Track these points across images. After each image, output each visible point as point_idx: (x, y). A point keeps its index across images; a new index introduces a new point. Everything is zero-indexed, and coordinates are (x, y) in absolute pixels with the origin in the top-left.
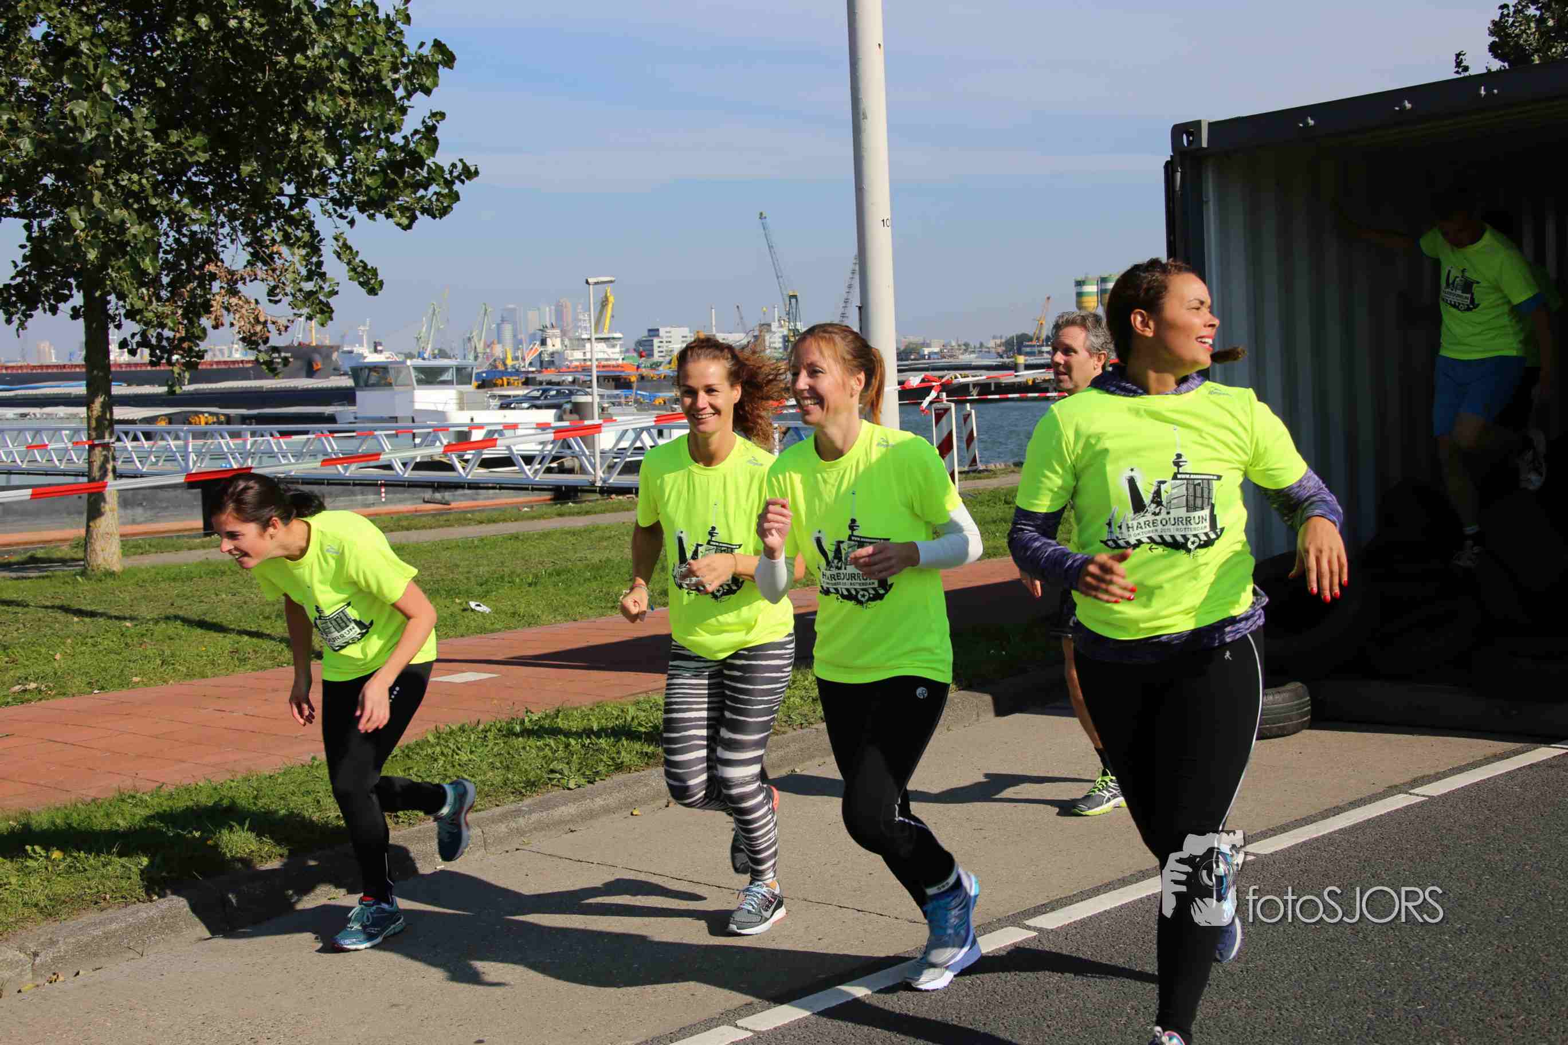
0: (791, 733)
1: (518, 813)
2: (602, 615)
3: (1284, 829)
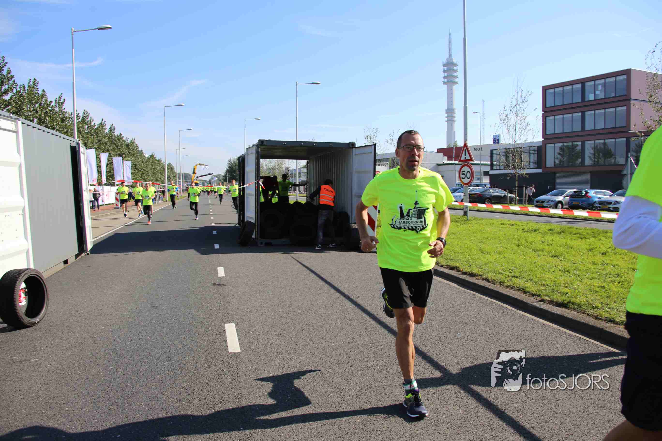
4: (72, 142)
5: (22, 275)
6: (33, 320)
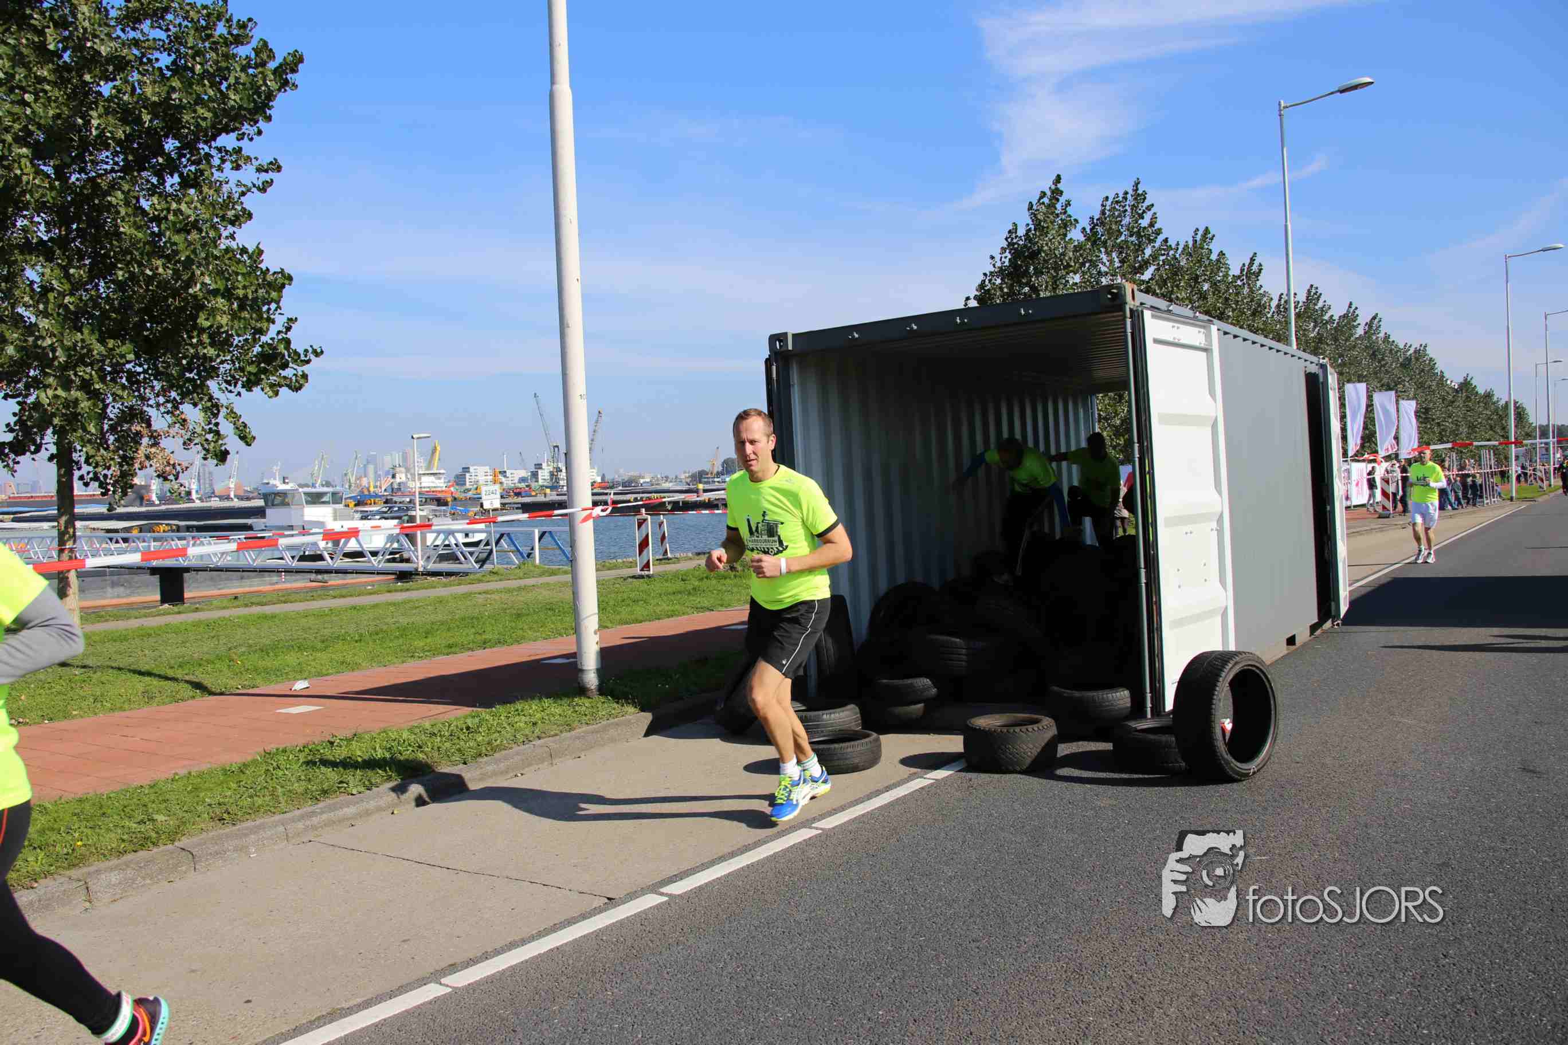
0: (516, 748)
1: (313, 814)
2: (404, 662)
3: (843, 808)
4: (1308, 364)
5: (1230, 665)
6: (1244, 766)
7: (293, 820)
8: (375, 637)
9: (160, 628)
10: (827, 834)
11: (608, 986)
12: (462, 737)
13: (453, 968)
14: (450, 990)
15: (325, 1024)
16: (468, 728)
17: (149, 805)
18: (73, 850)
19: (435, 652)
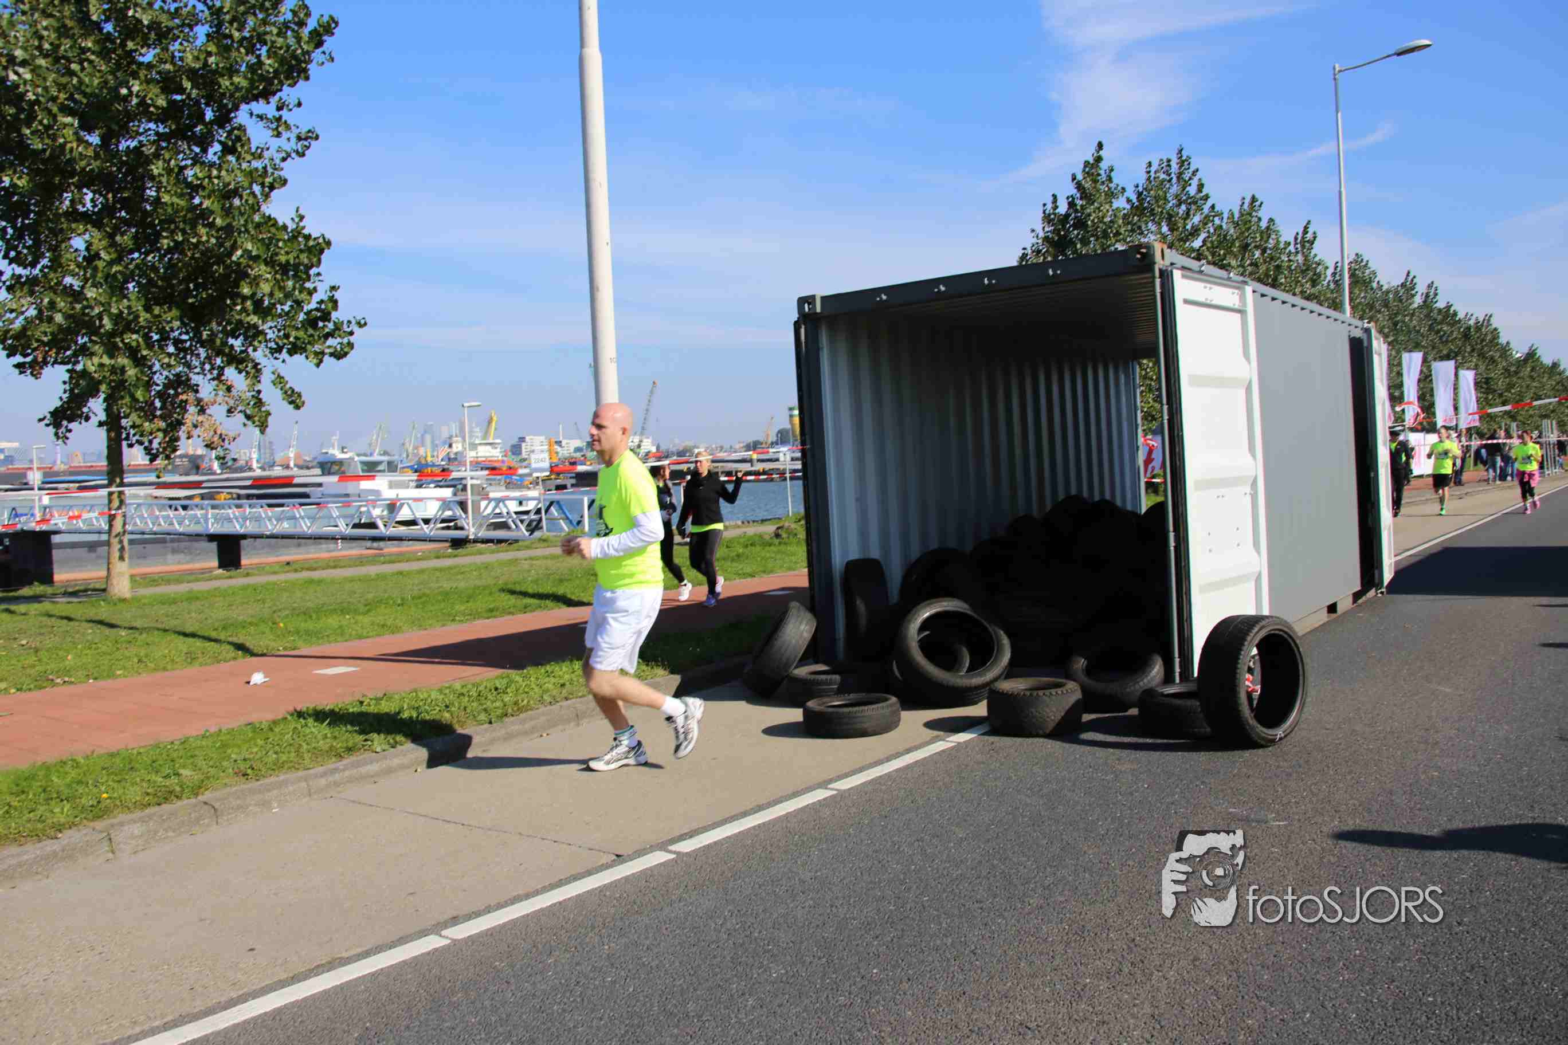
0: (542, 709)
1: (336, 770)
2: (443, 625)
3: (861, 770)
4: (1352, 327)
5: (1257, 629)
6: (1271, 732)
7: (316, 776)
8: (416, 601)
9: (208, 592)
10: (842, 795)
11: (606, 940)
12: (490, 697)
13: (455, 921)
14: (449, 941)
15: (323, 972)
16: (496, 689)
17: (178, 760)
18: (99, 802)
19: (475, 615)
